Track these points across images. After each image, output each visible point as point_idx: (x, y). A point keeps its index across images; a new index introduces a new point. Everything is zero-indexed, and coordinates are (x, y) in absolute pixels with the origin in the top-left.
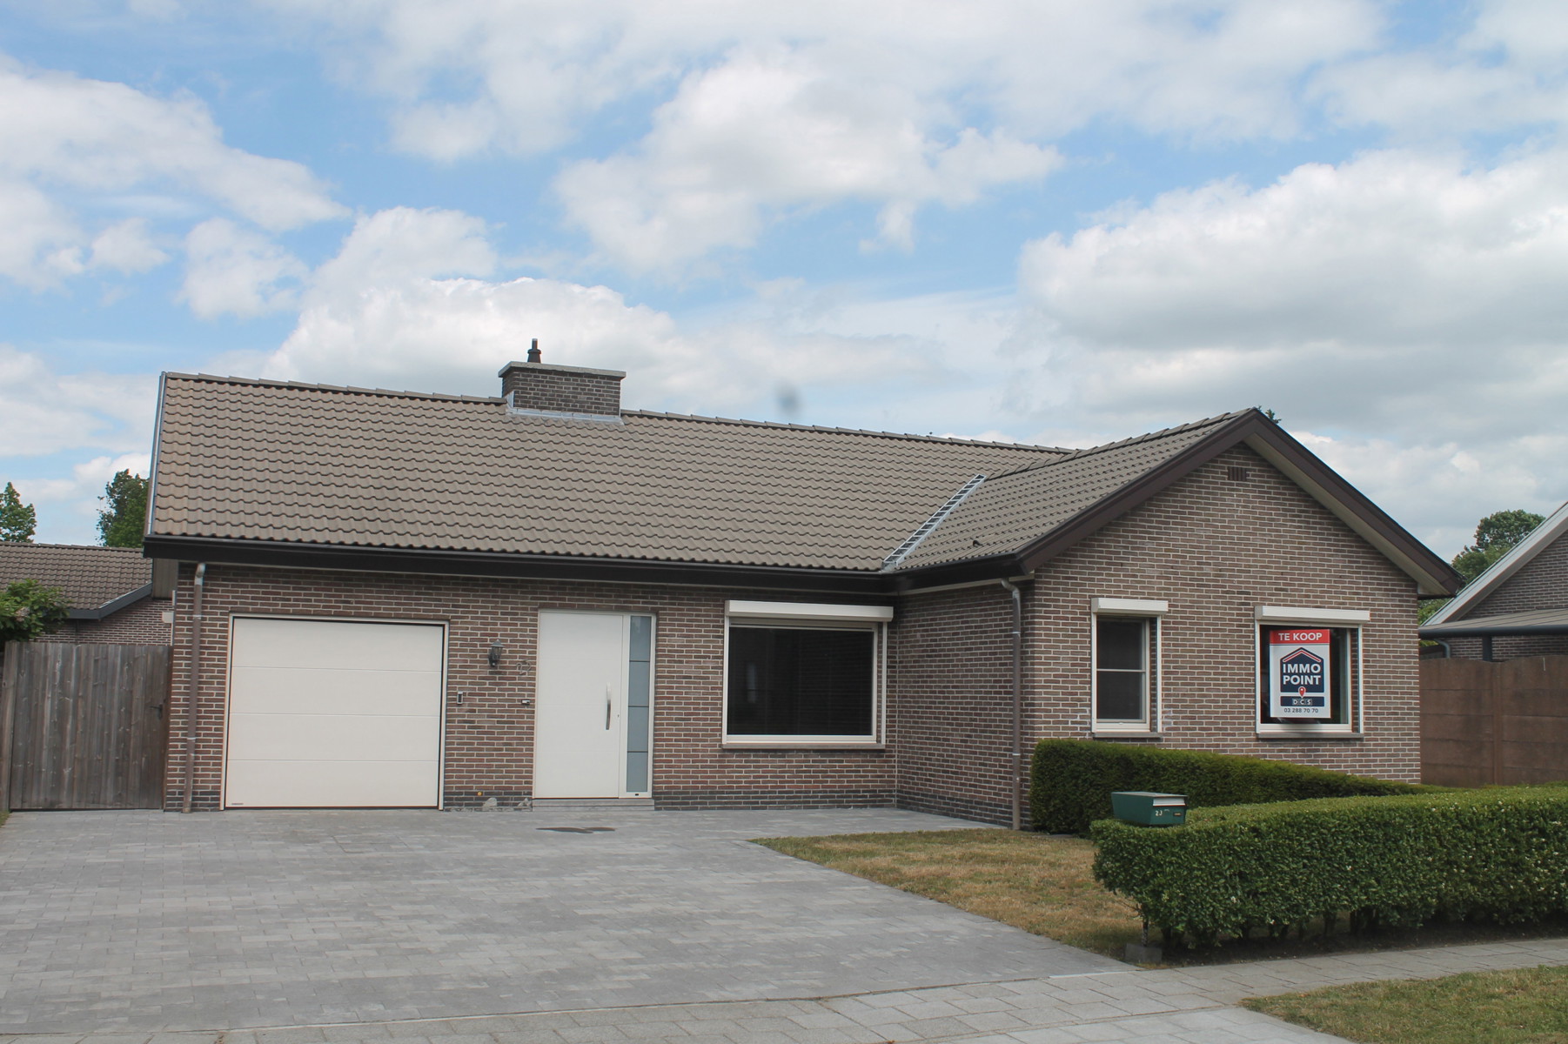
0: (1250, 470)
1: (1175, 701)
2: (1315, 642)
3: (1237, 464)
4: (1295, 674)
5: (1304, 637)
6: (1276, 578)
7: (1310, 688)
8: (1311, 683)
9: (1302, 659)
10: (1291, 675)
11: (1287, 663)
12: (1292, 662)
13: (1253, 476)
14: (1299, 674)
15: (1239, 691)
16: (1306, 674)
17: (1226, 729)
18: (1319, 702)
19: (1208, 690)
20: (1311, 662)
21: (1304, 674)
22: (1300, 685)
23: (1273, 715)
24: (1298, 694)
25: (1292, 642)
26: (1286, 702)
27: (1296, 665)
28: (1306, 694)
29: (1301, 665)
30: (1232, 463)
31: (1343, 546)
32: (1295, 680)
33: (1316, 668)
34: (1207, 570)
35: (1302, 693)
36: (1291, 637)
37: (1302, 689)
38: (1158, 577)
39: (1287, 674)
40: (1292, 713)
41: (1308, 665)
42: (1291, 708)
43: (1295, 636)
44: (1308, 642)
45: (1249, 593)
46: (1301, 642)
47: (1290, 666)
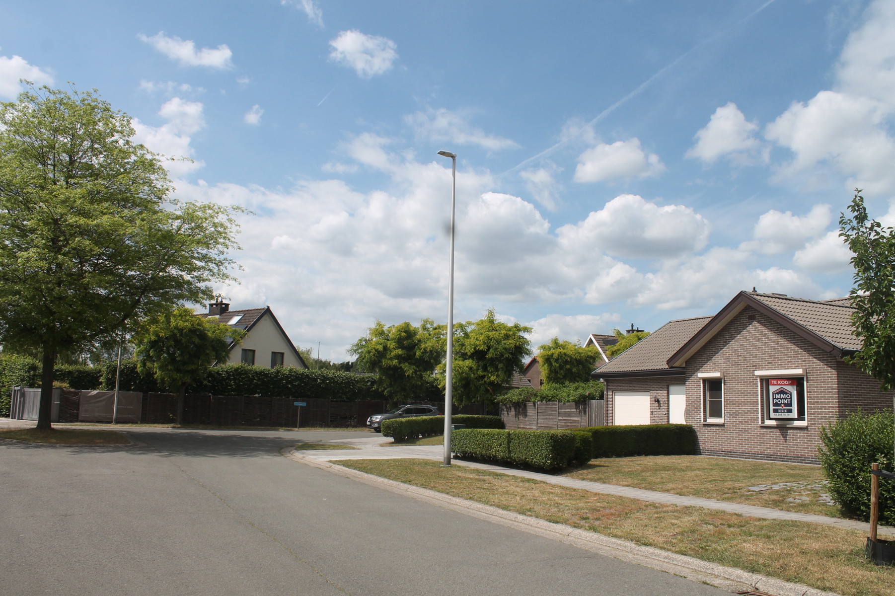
0: (756, 315)
1: (730, 411)
2: (788, 385)
3: (752, 313)
4: (779, 399)
5: (783, 382)
6: (768, 358)
7: (786, 405)
8: (786, 402)
9: (782, 392)
10: (777, 399)
11: (775, 394)
12: (778, 393)
13: (758, 317)
14: (781, 399)
15: (753, 406)
16: (784, 399)
17: (748, 422)
18: (790, 411)
19: (741, 406)
20: (786, 394)
21: (783, 399)
22: (781, 403)
23: (771, 417)
24: (781, 408)
25: (778, 384)
26: (775, 411)
27: (779, 395)
28: (784, 408)
29: (782, 395)
30: (749, 313)
31: (797, 340)
32: (779, 401)
33: (788, 396)
34: (740, 358)
35: (782, 407)
36: (777, 382)
37: (782, 405)
38: (723, 363)
39: (775, 398)
40: (778, 416)
41: (785, 395)
42: (777, 413)
43: (779, 382)
44: (785, 385)
45: (756, 366)
46: (782, 385)
47: (777, 395)
